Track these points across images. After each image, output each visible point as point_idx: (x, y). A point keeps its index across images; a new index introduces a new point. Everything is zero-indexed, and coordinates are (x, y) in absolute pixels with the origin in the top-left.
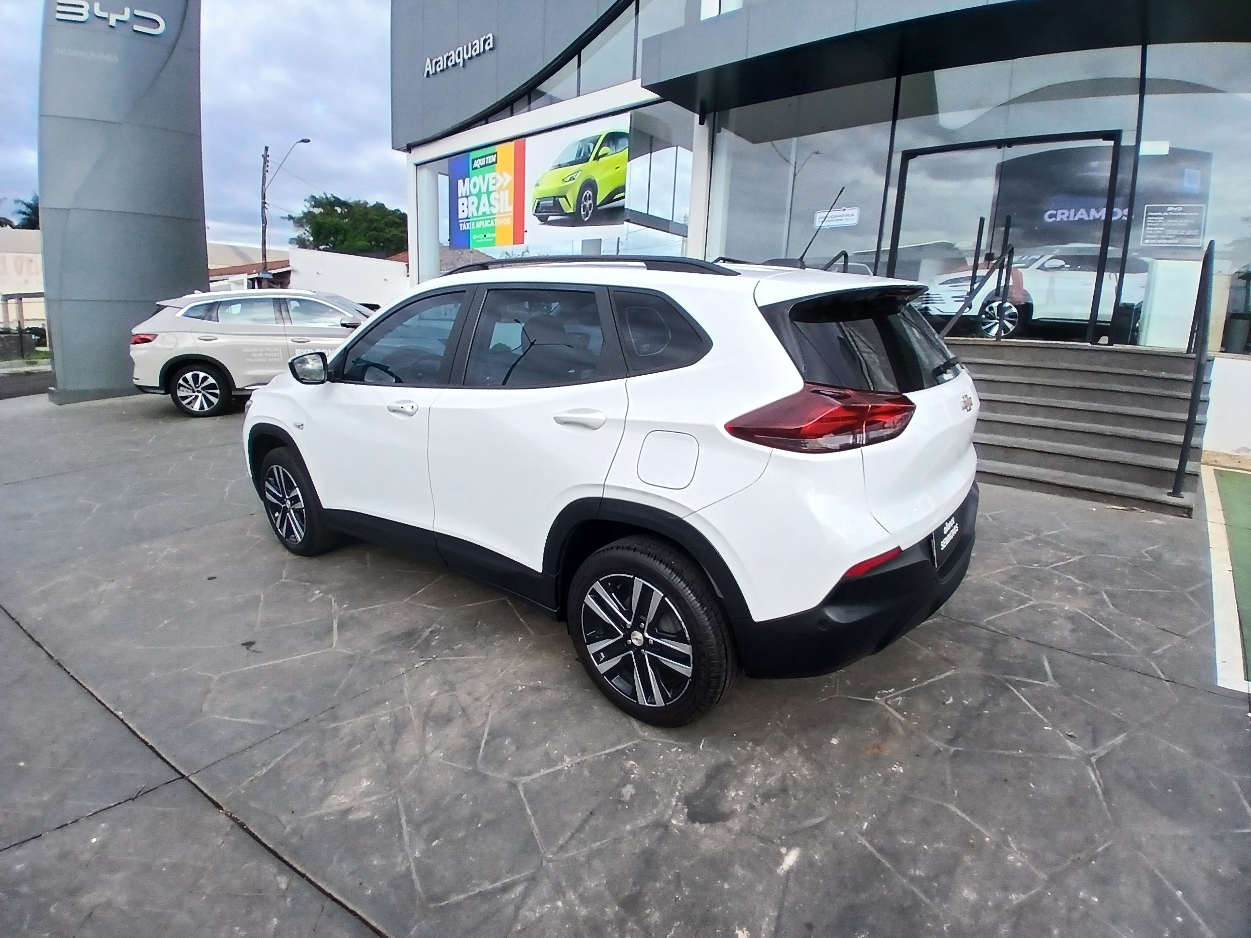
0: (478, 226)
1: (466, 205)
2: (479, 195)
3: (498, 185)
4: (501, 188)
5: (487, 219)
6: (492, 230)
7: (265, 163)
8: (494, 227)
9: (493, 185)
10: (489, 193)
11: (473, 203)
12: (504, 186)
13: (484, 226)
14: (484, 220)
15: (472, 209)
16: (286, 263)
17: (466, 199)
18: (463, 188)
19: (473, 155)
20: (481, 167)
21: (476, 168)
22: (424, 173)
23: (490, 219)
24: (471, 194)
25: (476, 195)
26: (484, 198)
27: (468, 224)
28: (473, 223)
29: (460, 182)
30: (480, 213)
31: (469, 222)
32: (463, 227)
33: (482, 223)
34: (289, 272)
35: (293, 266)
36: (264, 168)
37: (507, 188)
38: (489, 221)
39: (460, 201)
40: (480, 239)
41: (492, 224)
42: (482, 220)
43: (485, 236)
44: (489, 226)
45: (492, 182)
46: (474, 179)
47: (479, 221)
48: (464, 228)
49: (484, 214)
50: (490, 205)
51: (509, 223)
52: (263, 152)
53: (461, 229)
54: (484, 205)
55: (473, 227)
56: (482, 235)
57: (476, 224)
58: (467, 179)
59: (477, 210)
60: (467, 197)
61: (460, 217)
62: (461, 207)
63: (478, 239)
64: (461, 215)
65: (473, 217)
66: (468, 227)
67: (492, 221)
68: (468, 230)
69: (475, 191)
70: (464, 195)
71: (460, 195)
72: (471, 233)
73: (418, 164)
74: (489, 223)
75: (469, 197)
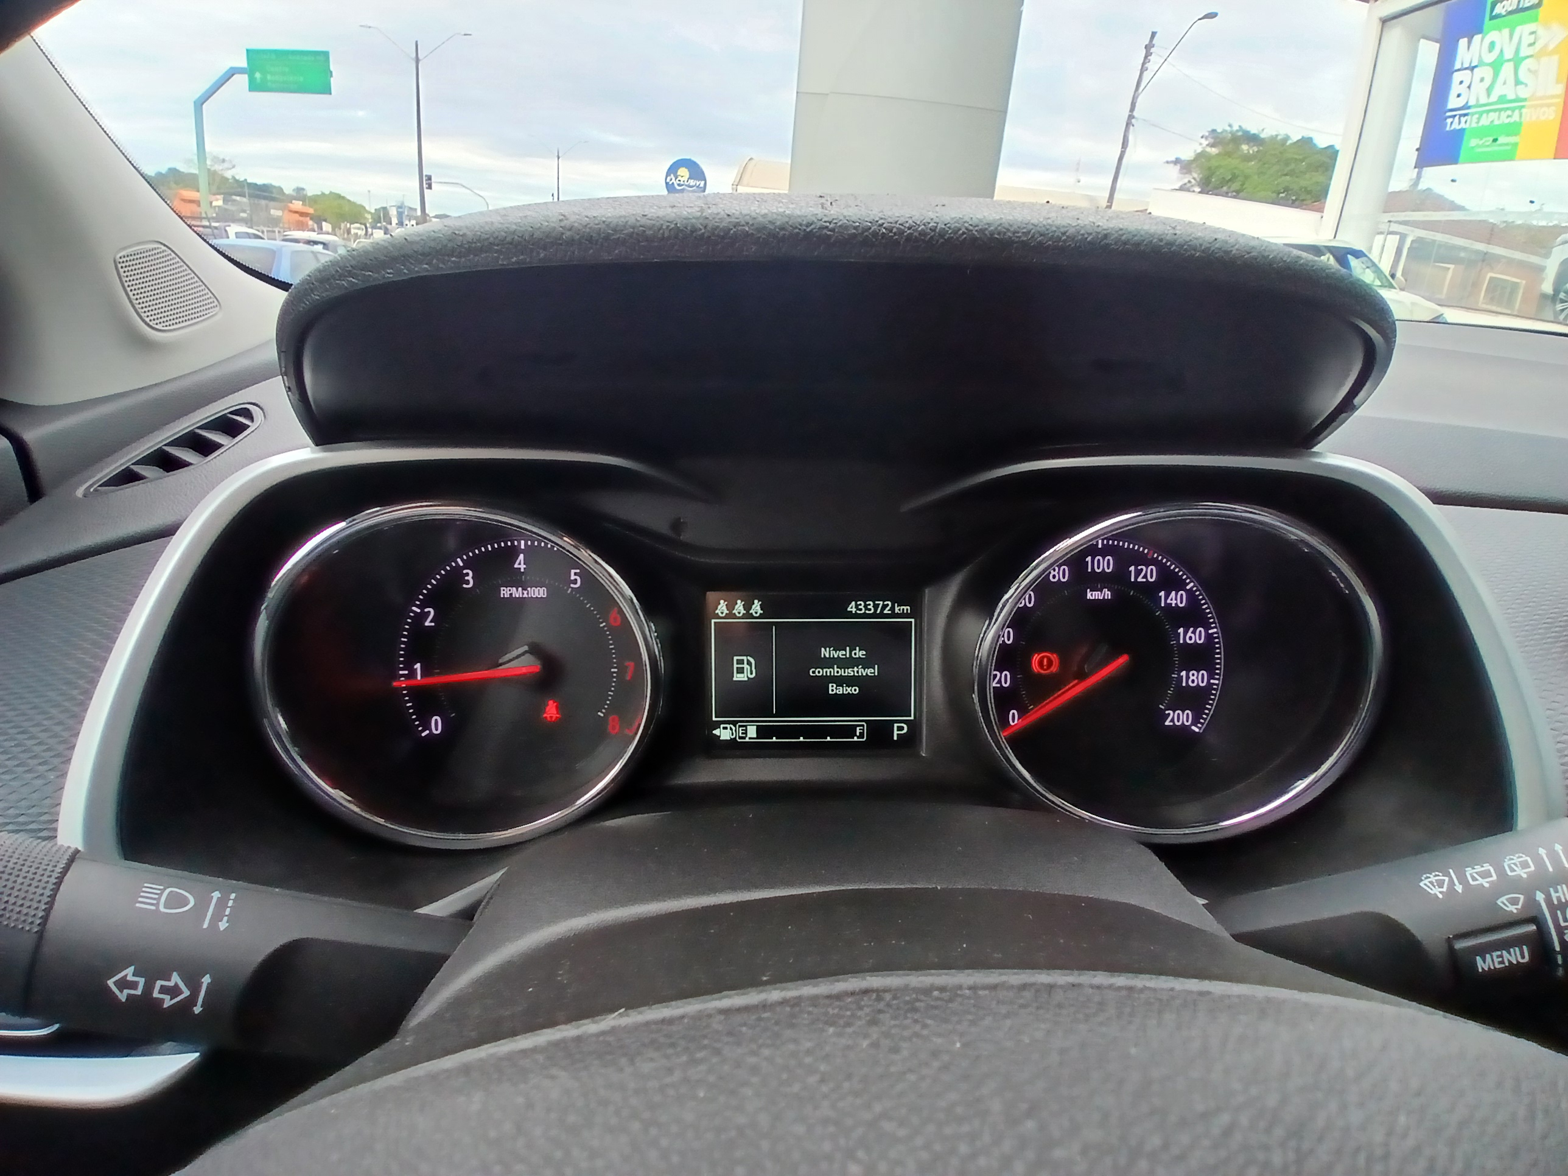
0: (1485, 121)
1: (1466, 84)
2: (1496, 66)
3: (1538, 46)
4: (1543, 52)
5: (1506, 109)
6: (1513, 129)
7: (1146, 57)
8: (1518, 125)
9: (1530, 45)
10: (1517, 61)
11: (1482, 80)
12: (1551, 47)
13: (1496, 122)
14: (1500, 110)
15: (1479, 89)
17: (1468, 72)
18: (1464, 53)
20: (1510, 13)
22: (1396, 34)
23: (1513, 110)
24: (1482, 65)
25: (1490, 65)
26: (1507, 69)
27: (1463, 119)
28: (1476, 116)
29: (1463, 42)
30: (1494, 98)
31: (1465, 115)
32: (1453, 124)
33: (1493, 116)
37: (1555, 51)
38: (1509, 112)
39: (1457, 77)
40: (1483, 146)
41: (1516, 117)
42: (1495, 111)
43: (1495, 140)
44: (1507, 121)
45: (1527, 39)
46: (1492, 36)
47: (1488, 112)
48: (1455, 126)
49: (1502, 99)
50: (1517, 82)
51: (1551, 118)
52: (1147, 42)
53: (1448, 129)
54: (1505, 83)
55: (1474, 125)
56: (1491, 139)
57: (1479, 119)
58: (1477, 38)
59: (1489, 91)
60: (1472, 69)
61: (1450, 106)
62: (1455, 88)
63: (1478, 146)
64: (1453, 102)
65: (1478, 106)
66: (1463, 125)
67: (1517, 112)
68: (1462, 131)
69: (1489, 58)
70: (1466, 65)
71: (1457, 66)
72: (1466, 138)
73: (1385, 21)
74: (1508, 116)
75: (1475, 70)
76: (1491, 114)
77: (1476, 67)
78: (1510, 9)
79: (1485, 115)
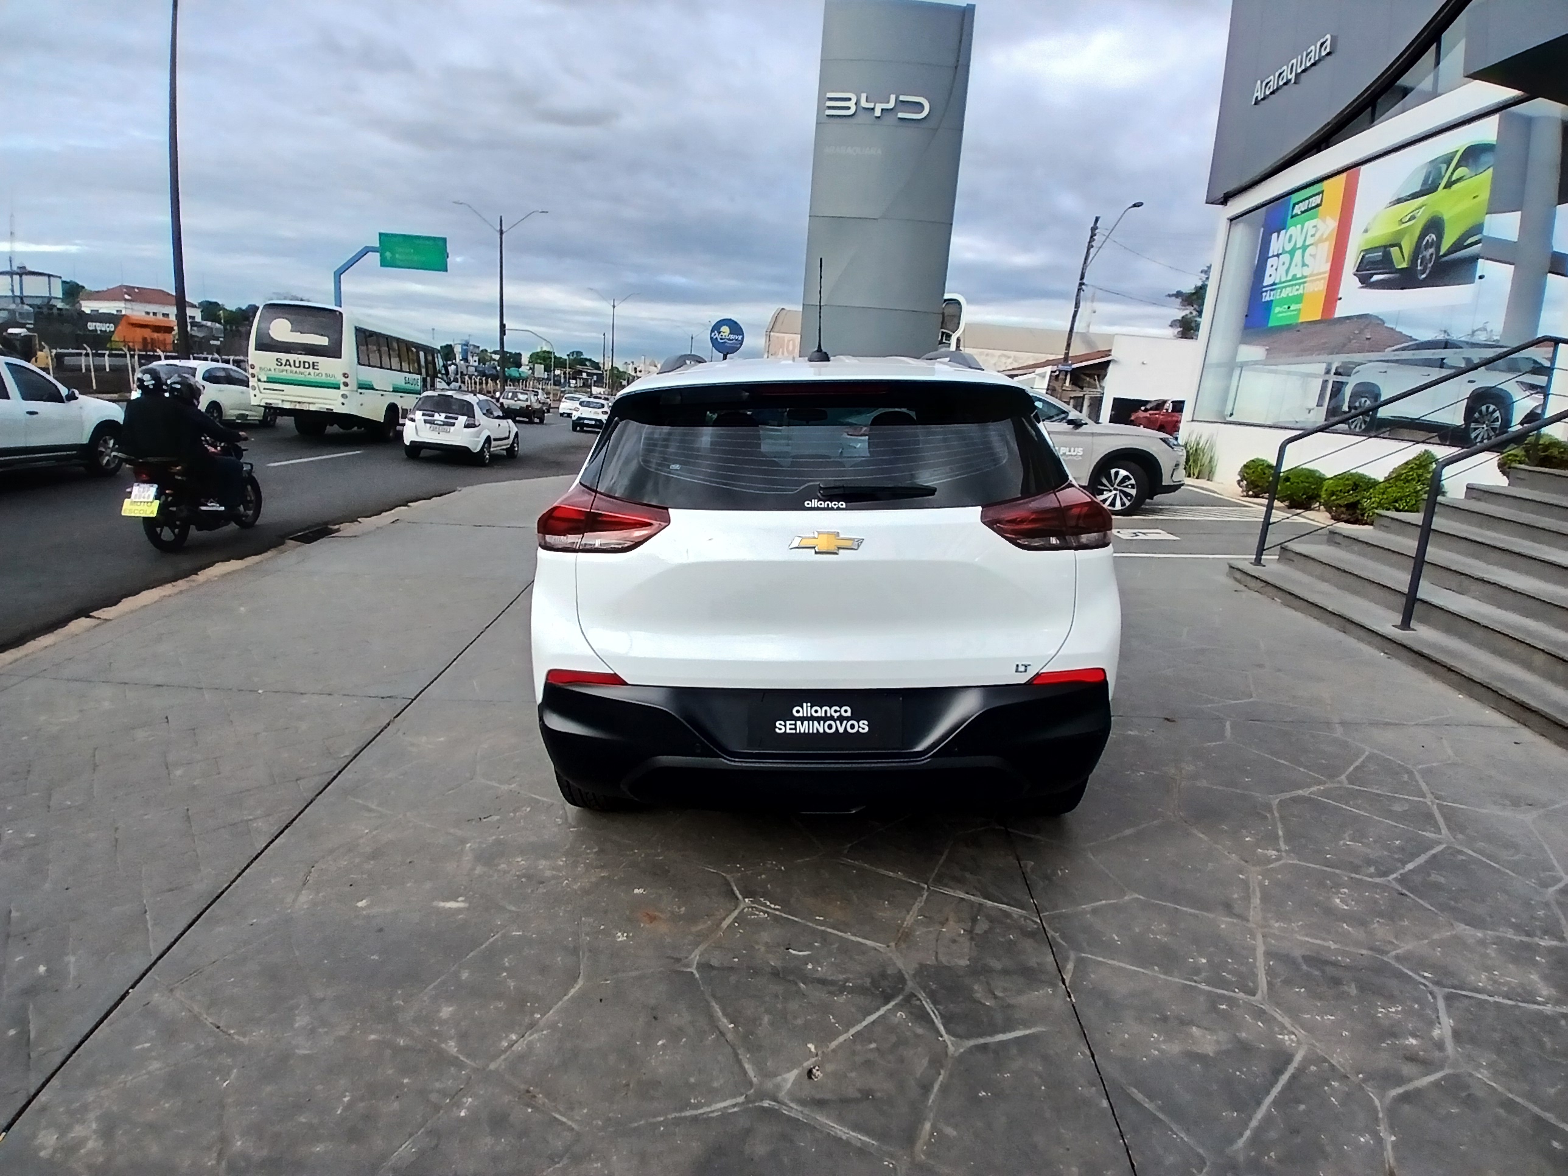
0: (1284, 294)
1: (1274, 267)
2: (1292, 253)
3: (1317, 236)
4: (1321, 240)
5: (1295, 285)
6: (1300, 299)
7: (1092, 237)
8: (1302, 295)
9: (1312, 236)
10: (1304, 248)
11: (1284, 264)
12: (1325, 237)
13: (1290, 295)
14: (1292, 285)
15: (1282, 270)
16: (1108, 353)
17: (1276, 258)
18: (1275, 245)
19: (1295, 198)
20: (1303, 212)
21: (1297, 215)
22: (1239, 228)
23: (1300, 284)
24: (1284, 252)
25: (1289, 252)
26: (1299, 253)
27: (1272, 293)
28: (1279, 290)
29: (1275, 235)
30: (1289, 278)
31: (1274, 290)
32: (1266, 297)
34: (1109, 362)
35: (1114, 355)
36: (1090, 242)
37: (1326, 239)
38: (1297, 287)
39: (1270, 262)
40: (1282, 312)
41: (1301, 291)
42: (1289, 286)
43: (1289, 308)
44: (1296, 293)
45: (1312, 231)
46: (1292, 230)
47: (1285, 287)
48: (1268, 299)
49: (1294, 278)
50: (1304, 265)
51: (1321, 288)
52: (1092, 225)
53: (1263, 300)
54: (1296, 266)
55: (1278, 297)
56: (1286, 307)
57: (1281, 292)
58: (1283, 232)
59: (1287, 271)
60: (1278, 256)
61: (1265, 284)
62: (1269, 271)
63: (1279, 313)
64: (1267, 281)
65: (1281, 283)
66: (1272, 298)
67: (1302, 286)
68: (1272, 301)
69: (1288, 247)
70: (1275, 254)
71: (1270, 255)
72: (1274, 304)
73: (1231, 220)
74: (1297, 290)
75: (1281, 256)
76: (1288, 289)
77: (1281, 254)
78: (1303, 210)
79: (1284, 290)
